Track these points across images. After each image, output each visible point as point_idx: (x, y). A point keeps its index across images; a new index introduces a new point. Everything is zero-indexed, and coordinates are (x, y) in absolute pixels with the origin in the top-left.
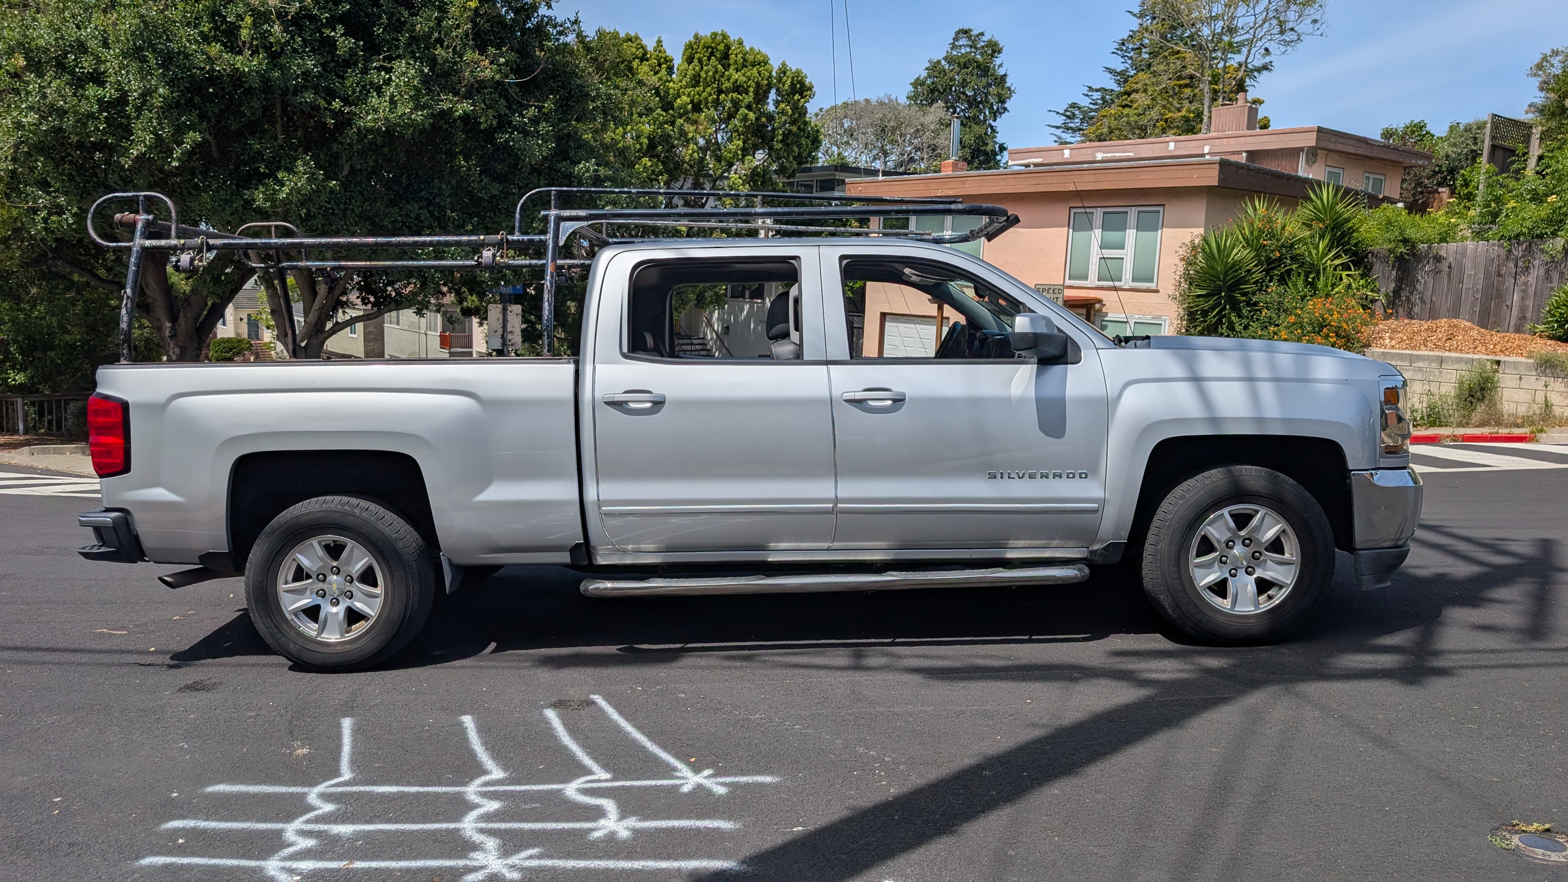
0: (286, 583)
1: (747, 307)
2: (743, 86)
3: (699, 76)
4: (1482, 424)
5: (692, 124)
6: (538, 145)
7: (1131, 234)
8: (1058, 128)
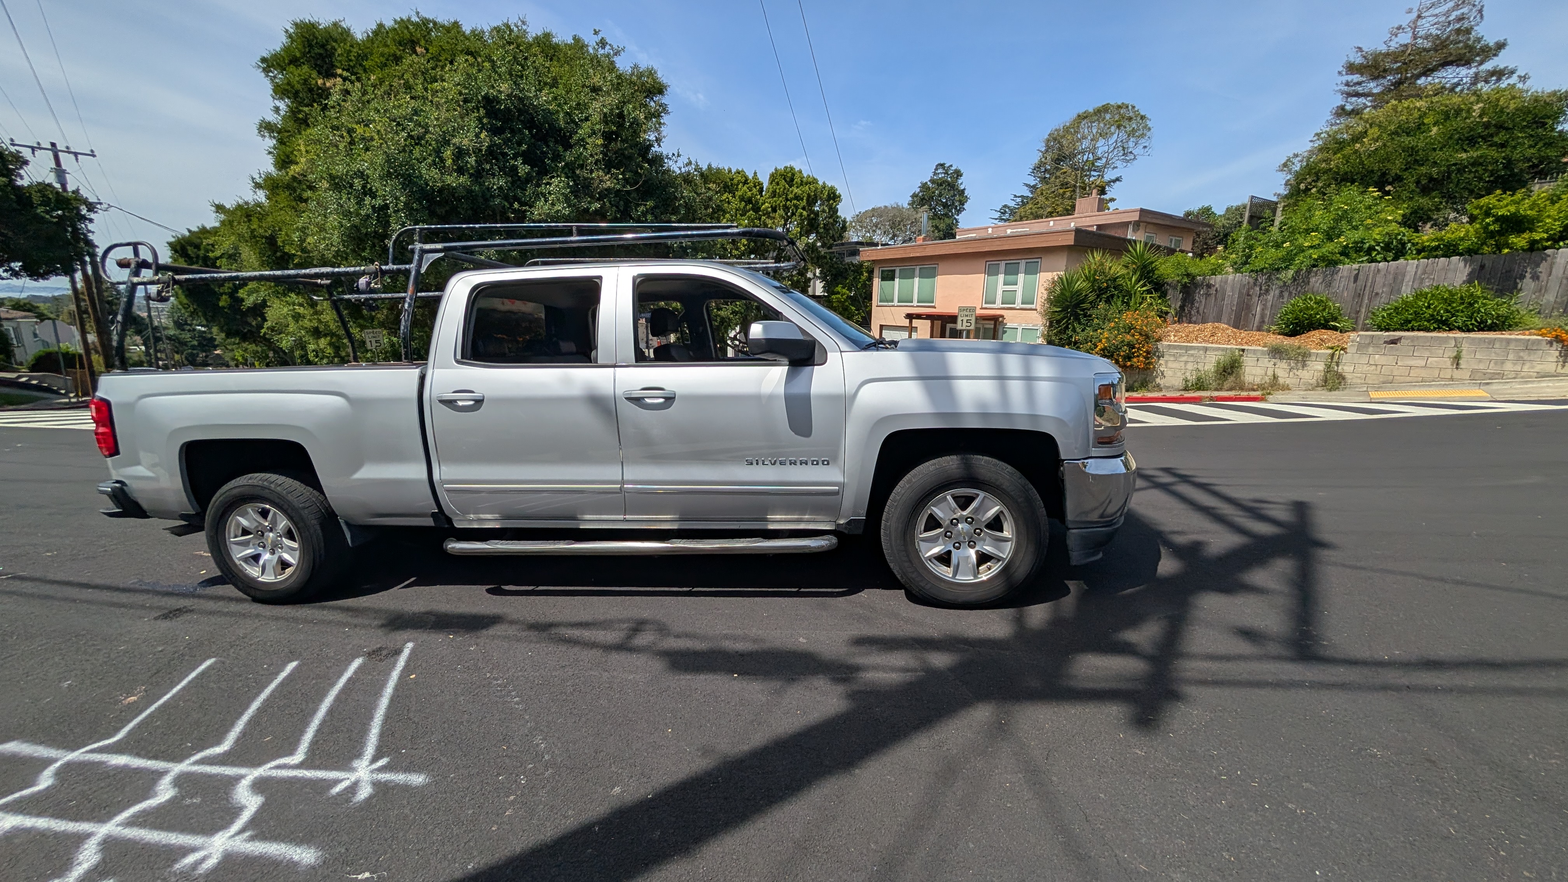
0: (236, 537)
2: (801, 197)
3: (776, 191)
4: (1231, 389)
7: (1021, 277)
8: (996, 218)
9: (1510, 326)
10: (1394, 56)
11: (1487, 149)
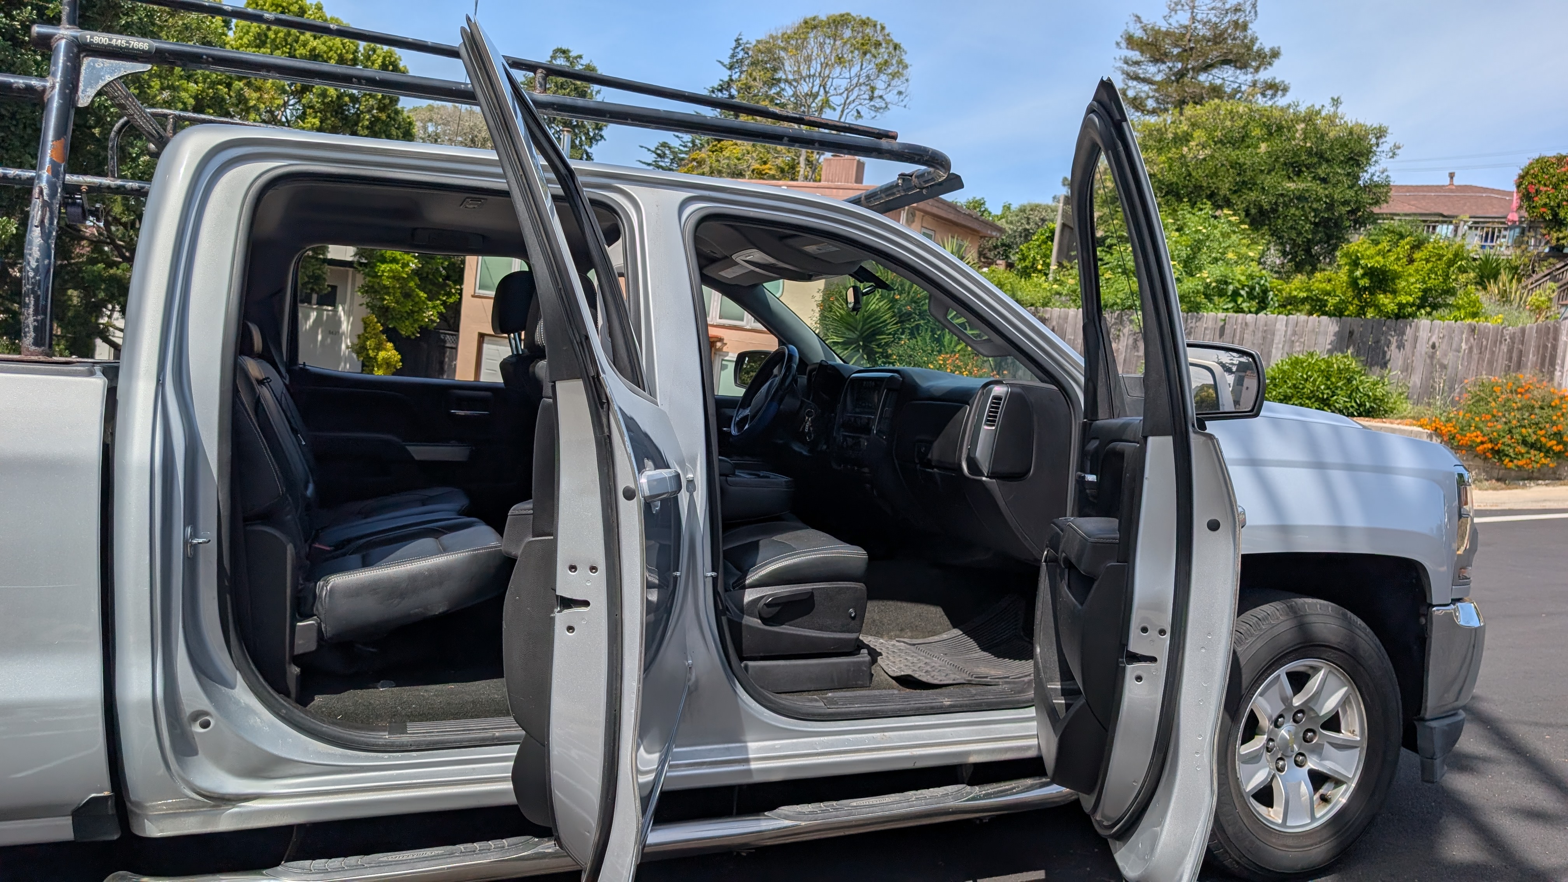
1: (313, 315)
2: (322, 56)
3: (266, 36)
5: (255, 91)
6: (35, 61)
8: (649, 164)
9: (1386, 412)
10: (1177, 38)
11: (1311, 182)
